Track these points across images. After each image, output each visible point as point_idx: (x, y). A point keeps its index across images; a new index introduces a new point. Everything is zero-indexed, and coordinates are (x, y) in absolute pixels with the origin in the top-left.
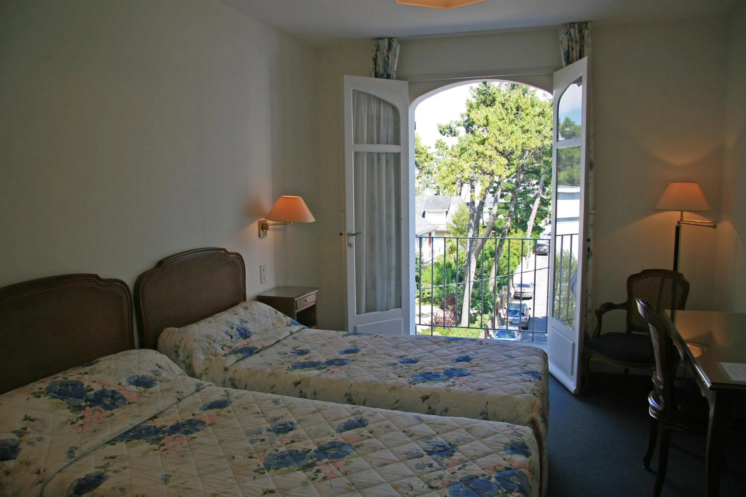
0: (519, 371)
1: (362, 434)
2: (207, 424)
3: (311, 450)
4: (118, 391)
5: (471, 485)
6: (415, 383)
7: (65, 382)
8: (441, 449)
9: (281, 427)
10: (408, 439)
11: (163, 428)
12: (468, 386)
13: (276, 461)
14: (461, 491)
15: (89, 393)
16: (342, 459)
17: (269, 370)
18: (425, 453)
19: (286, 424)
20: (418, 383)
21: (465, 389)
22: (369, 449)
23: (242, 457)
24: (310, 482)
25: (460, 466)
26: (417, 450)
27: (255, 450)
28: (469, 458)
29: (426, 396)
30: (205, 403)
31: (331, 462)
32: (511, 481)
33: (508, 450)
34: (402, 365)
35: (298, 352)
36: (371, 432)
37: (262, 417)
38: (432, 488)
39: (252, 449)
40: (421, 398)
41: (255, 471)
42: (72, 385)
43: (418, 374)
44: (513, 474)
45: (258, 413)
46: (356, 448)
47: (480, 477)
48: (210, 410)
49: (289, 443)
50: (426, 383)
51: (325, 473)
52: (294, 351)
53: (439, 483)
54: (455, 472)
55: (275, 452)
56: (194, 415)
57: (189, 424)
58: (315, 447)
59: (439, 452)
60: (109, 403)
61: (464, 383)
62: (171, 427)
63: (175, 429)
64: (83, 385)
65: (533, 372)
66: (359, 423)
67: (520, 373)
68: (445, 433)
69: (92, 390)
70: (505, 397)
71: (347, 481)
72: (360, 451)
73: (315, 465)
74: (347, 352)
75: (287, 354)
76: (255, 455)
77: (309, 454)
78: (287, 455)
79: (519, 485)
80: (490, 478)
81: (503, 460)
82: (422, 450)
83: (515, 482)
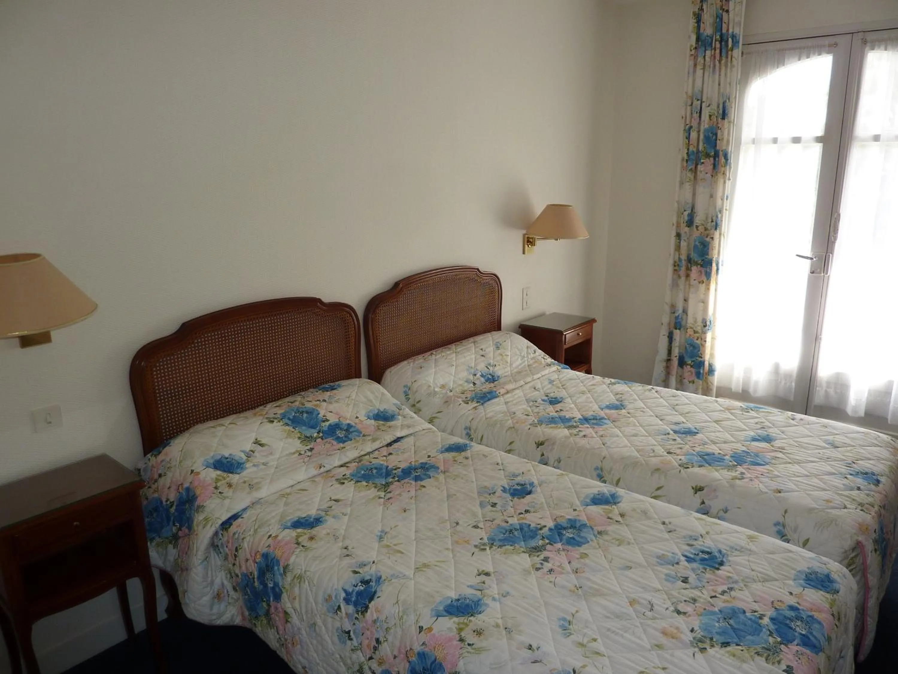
0: (844, 470)
1: (610, 515)
2: (440, 471)
3: (545, 526)
4: (353, 424)
5: (731, 622)
6: (688, 466)
7: (302, 408)
8: (706, 557)
9: (519, 488)
10: (666, 536)
11: (395, 469)
12: (760, 482)
13: (503, 535)
14: (715, 626)
15: (323, 424)
16: (577, 548)
17: (510, 423)
18: (683, 559)
19: (525, 484)
20: (693, 467)
21: (758, 485)
22: (614, 541)
23: (466, 525)
24: (533, 572)
25: (725, 588)
26: (673, 553)
27: (483, 518)
28: (742, 578)
29: (700, 486)
30: (444, 444)
31: (564, 550)
32: (791, 628)
33: (800, 580)
34: (676, 436)
35: (550, 399)
36: (622, 515)
37: (500, 470)
38: (679, 612)
39: (480, 516)
40: (693, 488)
41: (476, 546)
42: (307, 412)
43: (694, 453)
44: (798, 618)
45: (498, 464)
46: (598, 536)
47: (749, 612)
48: (447, 454)
49: (522, 514)
50: (703, 468)
51: (553, 565)
52: (546, 398)
53: (689, 609)
54: (715, 597)
55: (504, 524)
56: (429, 456)
57: (422, 468)
58: (551, 524)
59: (703, 560)
60: (343, 435)
61: (757, 477)
62: (403, 470)
63: (407, 473)
64: (319, 414)
65: (866, 473)
66: (611, 499)
67: (845, 474)
68: (718, 534)
69: (328, 420)
70: (814, 509)
71: (576, 582)
72: (601, 541)
73: (545, 550)
74: (609, 407)
75: (536, 401)
76: (481, 525)
77: (541, 532)
78: (516, 530)
79: (804, 635)
80: (761, 617)
81: (788, 594)
82: (680, 554)
83: (798, 629)
